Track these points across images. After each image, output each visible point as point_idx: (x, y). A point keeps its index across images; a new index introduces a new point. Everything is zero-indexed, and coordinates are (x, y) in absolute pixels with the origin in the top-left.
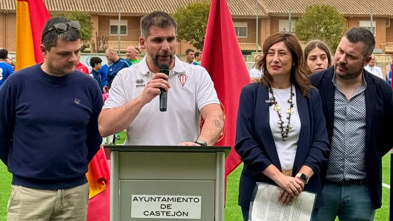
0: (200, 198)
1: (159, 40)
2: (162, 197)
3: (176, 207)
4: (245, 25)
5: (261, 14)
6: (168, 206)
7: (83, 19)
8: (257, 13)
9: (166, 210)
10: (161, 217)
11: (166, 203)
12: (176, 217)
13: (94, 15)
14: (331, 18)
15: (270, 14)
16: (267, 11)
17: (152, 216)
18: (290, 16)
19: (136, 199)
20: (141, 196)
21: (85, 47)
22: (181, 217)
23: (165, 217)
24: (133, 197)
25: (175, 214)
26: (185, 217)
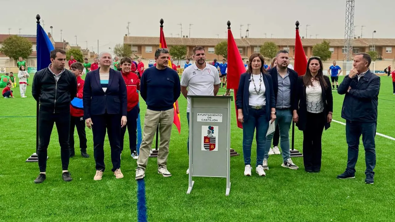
0: (222, 114)
1: (199, 55)
2: (208, 114)
3: (213, 118)
4: (242, 49)
5: (248, 45)
6: (210, 118)
7: (184, 47)
8: (246, 45)
9: (210, 119)
10: (208, 121)
11: (210, 116)
12: (213, 121)
13: (188, 46)
14: (273, 46)
15: (251, 45)
16: (250, 44)
17: (205, 121)
18: (258, 46)
19: (199, 115)
20: (201, 114)
21: (184, 57)
22: (215, 121)
23: (209, 121)
24: (198, 114)
25: (213, 120)
26: (216, 121)
